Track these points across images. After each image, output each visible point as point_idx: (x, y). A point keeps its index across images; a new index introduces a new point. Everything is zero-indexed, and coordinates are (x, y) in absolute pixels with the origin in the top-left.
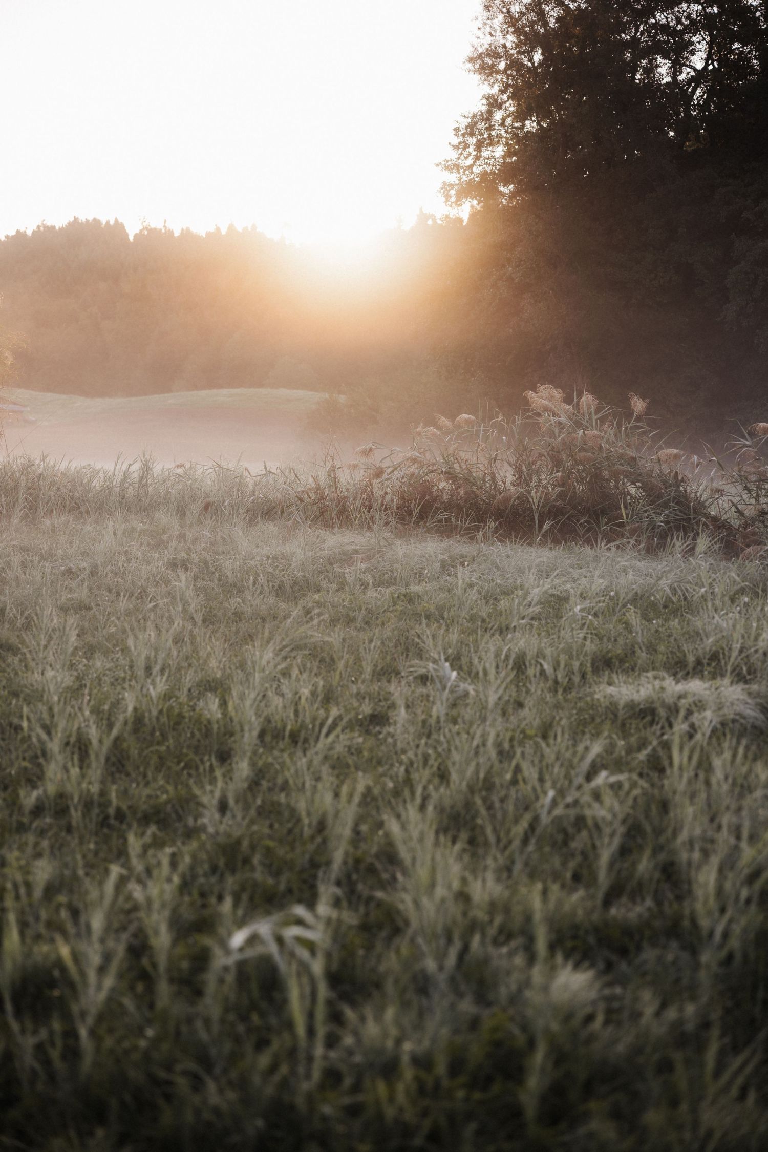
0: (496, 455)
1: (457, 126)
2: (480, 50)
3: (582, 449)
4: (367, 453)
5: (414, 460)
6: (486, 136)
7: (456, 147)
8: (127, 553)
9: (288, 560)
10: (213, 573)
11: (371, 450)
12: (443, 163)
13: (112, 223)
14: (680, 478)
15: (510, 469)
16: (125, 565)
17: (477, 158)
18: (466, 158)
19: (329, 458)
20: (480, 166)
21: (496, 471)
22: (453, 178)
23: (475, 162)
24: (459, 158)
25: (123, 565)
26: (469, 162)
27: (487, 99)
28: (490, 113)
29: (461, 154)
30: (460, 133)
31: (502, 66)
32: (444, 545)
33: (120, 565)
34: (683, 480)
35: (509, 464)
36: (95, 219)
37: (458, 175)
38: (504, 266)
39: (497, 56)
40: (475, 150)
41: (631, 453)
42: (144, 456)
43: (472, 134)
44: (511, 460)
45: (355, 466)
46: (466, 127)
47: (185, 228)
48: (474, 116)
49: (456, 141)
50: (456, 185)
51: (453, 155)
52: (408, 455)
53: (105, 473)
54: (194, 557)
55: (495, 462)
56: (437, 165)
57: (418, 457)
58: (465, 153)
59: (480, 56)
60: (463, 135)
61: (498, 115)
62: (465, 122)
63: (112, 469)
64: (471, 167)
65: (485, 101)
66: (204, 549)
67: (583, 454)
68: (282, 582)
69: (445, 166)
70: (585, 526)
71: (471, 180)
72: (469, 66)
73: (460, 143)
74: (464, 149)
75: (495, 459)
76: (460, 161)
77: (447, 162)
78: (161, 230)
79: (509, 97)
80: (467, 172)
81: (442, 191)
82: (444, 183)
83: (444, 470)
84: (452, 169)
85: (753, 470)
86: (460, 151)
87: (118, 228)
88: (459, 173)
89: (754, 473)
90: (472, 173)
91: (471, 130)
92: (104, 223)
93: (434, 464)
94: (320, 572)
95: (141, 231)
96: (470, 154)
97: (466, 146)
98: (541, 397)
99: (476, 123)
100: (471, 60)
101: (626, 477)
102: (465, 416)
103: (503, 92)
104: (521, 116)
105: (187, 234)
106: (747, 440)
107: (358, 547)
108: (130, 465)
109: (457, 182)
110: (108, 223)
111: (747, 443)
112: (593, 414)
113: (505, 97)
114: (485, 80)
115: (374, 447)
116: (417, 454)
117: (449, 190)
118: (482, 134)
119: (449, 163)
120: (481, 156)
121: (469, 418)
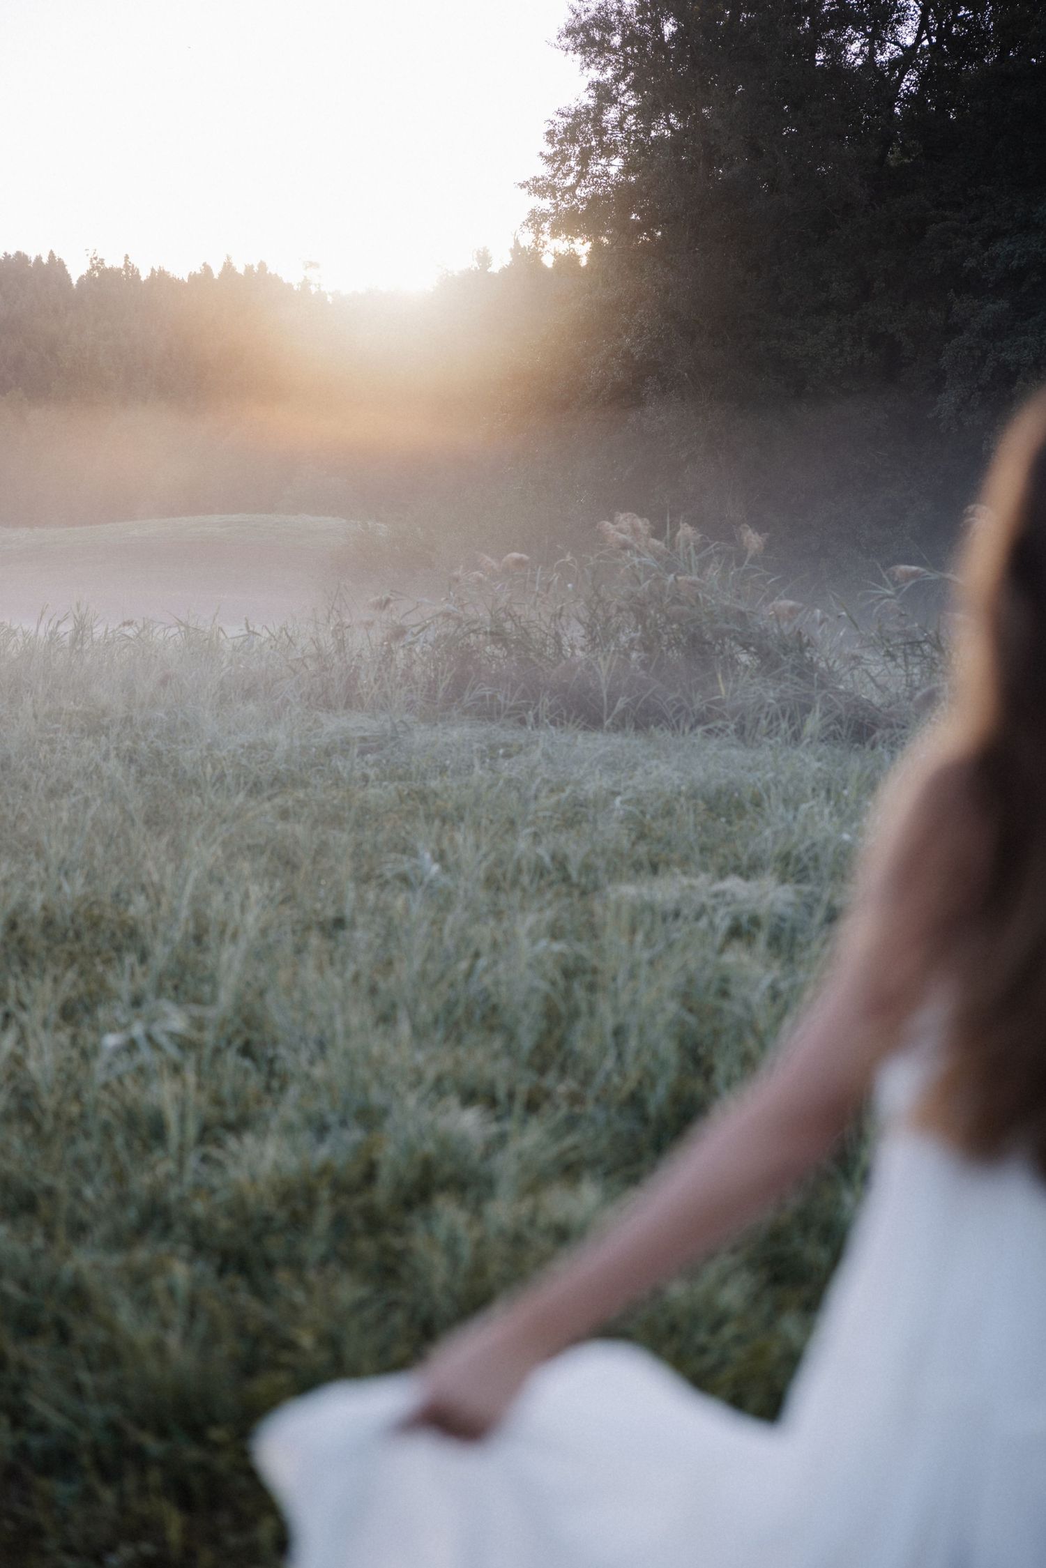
0: (562, 608)
1: (551, 127)
2: (584, 18)
3: (676, 601)
4: (384, 605)
5: (447, 615)
6: (593, 143)
7: (550, 159)
8: (51, 742)
9: (271, 750)
10: (167, 766)
11: (388, 601)
12: (531, 183)
13: (45, 260)
14: (805, 640)
15: (579, 627)
16: (48, 756)
17: (581, 175)
18: (566, 175)
19: (334, 613)
20: (586, 187)
21: (560, 631)
22: (546, 204)
23: (578, 182)
24: (554, 176)
25: (45, 757)
26: (570, 181)
27: (597, 90)
28: (600, 109)
29: (558, 169)
30: (556, 139)
31: (616, 40)
32: (483, 730)
33: (41, 756)
34: (808, 644)
35: (579, 620)
36: (18, 254)
37: (553, 201)
38: (620, 336)
39: (607, 27)
40: (578, 164)
41: (743, 607)
42: (78, 610)
43: (574, 141)
44: (582, 616)
45: (369, 624)
46: (565, 130)
47: (157, 269)
48: (577, 114)
49: (549, 150)
50: (552, 215)
51: (544, 170)
52: (439, 609)
53: (24, 634)
54: (143, 745)
55: (560, 618)
56: (522, 186)
57: (454, 612)
58: (564, 169)
59: (584, 28)
60: (561, 142)
61: (612, 114)
62: (563, 122)
63: (35, 629)
64: (572, 189)
65: (592, 92)
66: (157, 736)
67: (675, 608)
68: (258, 777)
69: (534, 188)
70: (674, 705)
71: (572, 207)
72: (567, 41)
73: (555, 154)
74: (563, 161)
75: (560, 615)
76: (556, 180)
77: (537, 181)
78: (120, 270)
79: (629, 86)
80: (567, 196)
81: (530, 224)
82: (533, 212)
83: (488, 629)
84: (545, 192)
85: (897, 628)
86: (556, 166)
87: (55, 268)
88: (555, 198)
89: (899, 633)
90: (575, 196)
91: (572, 133)
92: (33, 260)
93: (475, 622)
94: (313, 765)
95: (89, 272)
96: (571, 170)
97: (565, 159)
98: (621, 531)
99: (579, 124)
100: (571, 32)
101: (735, 638)
102: (516, 555)
103: (618, 79)
104: (647, 113)
105: (160, 277)
106: (888, 588)
107: (367, 734)
108: (59, 623)
109: (552, 211)
110: (39, 259)
111: (889, 592)
112: (693, 552)
113: (623, 87)
114: (592, 62)
115: (392, 598)
116: (453, 608)
117: (541, 223)
118: (589, 141)
119: (541, 182)
120: (587, 172)
121: (521, 559)
